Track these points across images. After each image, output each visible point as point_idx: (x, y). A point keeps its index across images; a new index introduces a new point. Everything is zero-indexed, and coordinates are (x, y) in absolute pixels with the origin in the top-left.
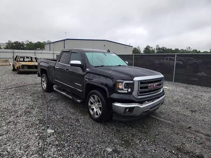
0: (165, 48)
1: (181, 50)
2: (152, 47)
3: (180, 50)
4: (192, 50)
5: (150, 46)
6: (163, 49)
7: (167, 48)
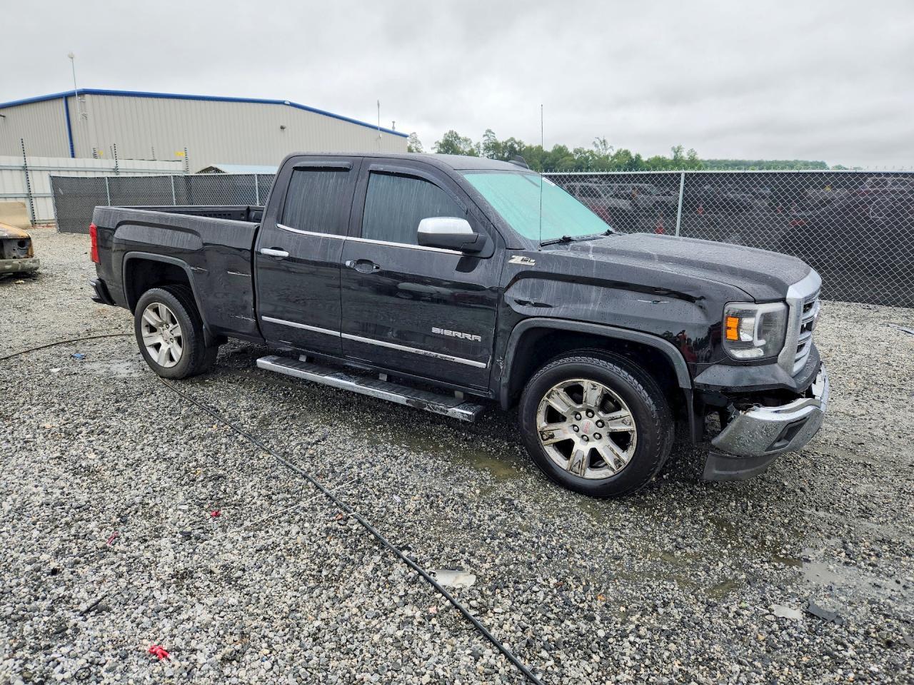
0: (520, 143)
1: (577, 151)
2: (468, 137)
3: (571, 150)
4: (613, 154)
5: (460, 135)
6: (512, 146)
7: (527, 144)
